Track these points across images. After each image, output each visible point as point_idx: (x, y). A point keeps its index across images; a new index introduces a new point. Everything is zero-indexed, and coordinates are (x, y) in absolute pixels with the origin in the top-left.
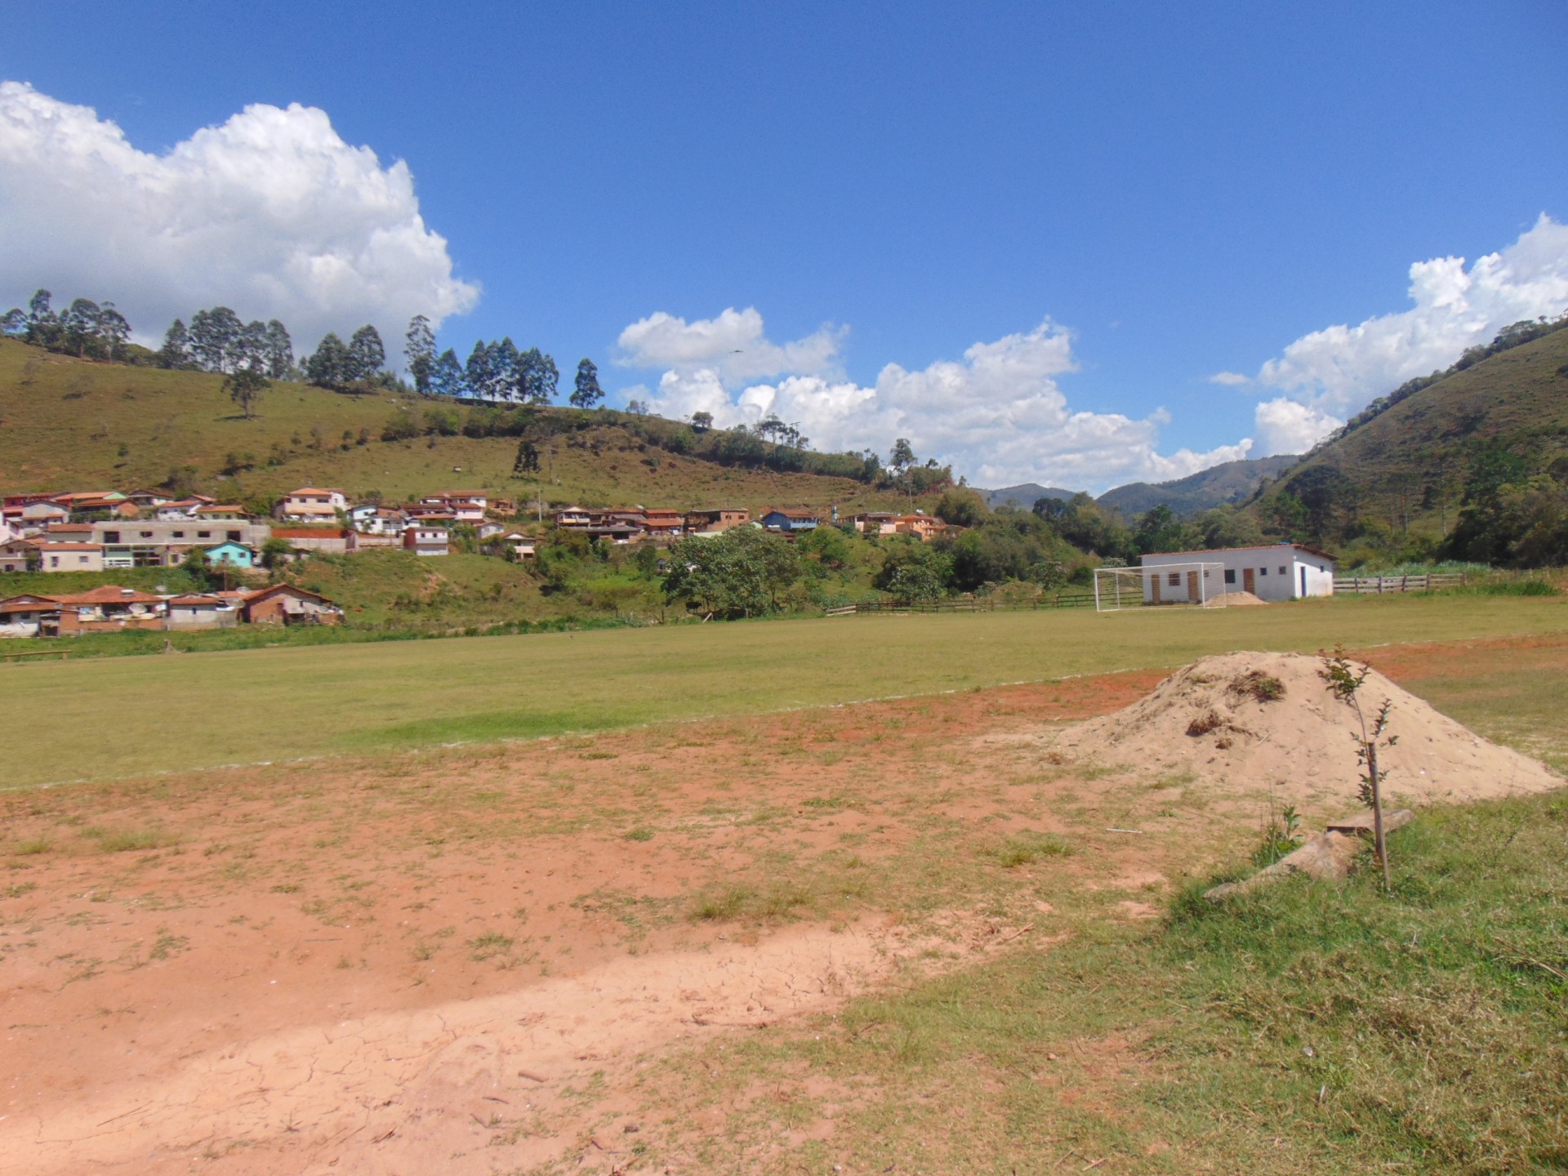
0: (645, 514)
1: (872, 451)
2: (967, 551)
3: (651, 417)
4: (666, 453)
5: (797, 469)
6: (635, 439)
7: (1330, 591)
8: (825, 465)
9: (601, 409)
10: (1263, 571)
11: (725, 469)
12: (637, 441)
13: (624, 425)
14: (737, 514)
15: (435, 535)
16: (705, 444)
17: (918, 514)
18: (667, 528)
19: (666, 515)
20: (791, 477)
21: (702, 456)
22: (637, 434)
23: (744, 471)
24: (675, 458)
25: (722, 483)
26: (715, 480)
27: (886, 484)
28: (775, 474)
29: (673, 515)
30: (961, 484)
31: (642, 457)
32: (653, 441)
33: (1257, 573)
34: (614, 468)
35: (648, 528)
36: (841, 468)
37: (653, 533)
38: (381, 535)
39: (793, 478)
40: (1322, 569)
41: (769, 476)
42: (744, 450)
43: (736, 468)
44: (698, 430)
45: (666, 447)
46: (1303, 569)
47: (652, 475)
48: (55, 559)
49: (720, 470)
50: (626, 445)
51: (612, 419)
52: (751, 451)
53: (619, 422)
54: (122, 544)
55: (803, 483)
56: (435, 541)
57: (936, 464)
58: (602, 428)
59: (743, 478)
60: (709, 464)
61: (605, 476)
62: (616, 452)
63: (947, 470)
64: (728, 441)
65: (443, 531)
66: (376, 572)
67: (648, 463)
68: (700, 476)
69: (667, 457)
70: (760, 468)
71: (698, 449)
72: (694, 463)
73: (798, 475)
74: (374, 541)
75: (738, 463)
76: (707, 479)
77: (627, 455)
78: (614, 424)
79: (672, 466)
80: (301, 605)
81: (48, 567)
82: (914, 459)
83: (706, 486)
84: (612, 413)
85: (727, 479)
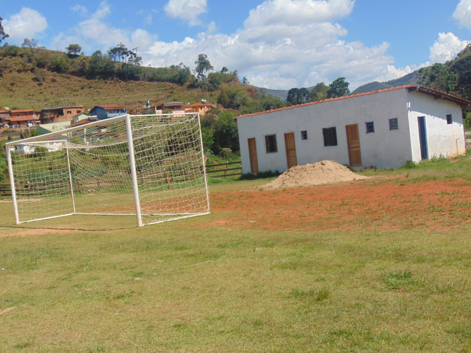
0: (10, 113)
1: (184, 64)
2: (224, 126)
3: (38, 50)
4: (50, 73)
5: (137, 79)
6: (28, 64)
7: (462, 150)
8: (154, 75)
9: (6, 45)
10: (370, 127)
11: (89, 81)
12: (30, 65)
13: (22, 56)
14: (76, 110)
16: (76, 65)
17: (203, 103)
18: (26, 122)
19: (26, 114)
20: (132, 84)
21: (73, 73)
22: (30, 61)
23: (102, 81)
24: (55, 75)
25: (87, 90)
26: (82, 88)
27: (193, 85)
28: (122, 82)
29: (31, 113)
30: (244, 82)
31: (33, 76)
32: (41, 65)
33: (362, 129)
34: (12, 84)
35: (10, 123)
36: (165, 76)
37: (13, 126)
39: (133, 84)
40: (449, 121)
41: (118, 85)
42: (101, 68)
43: (96, 80)
44: (70, 56)
45: (49, 69)
46: (421, 121)
47: (39, 88)
49: (86, 82)
50: (22, 68)
51: (12, 52)
52: (105, 68)
53: (18, 54)
55: (140, 88)
57: (227, 70)
58: (5, 58)
59: (101, 86)
60: (79, 79)
61: (6, 90)
62: (15, 74)
63: (235, 74)
64: (90, 62)
67: (36, 79)
68: (72, 86)
69: (50, 75)
70: (112, 79)
71: (71, 69)
72: (69, 78)
73: (137, 82)
75: (98, 77)
76: (76, 88)
77: (22, 75)
78: (15, 55)
79: (54, 81)
82: (211, 67)
83: (75, 93)
84: (12, 48)
85: (90, 87)
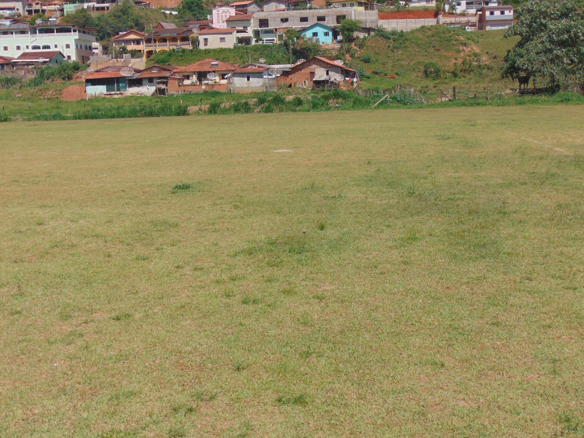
15: (502, 13)
38: (463, 15)
48: (206, 40)
54: (270, 28)
56: (502, 17)
65: (509, 9)
66: (418, 45)
74: (458, 19)
80: (327, 74)
81: (202, 47)
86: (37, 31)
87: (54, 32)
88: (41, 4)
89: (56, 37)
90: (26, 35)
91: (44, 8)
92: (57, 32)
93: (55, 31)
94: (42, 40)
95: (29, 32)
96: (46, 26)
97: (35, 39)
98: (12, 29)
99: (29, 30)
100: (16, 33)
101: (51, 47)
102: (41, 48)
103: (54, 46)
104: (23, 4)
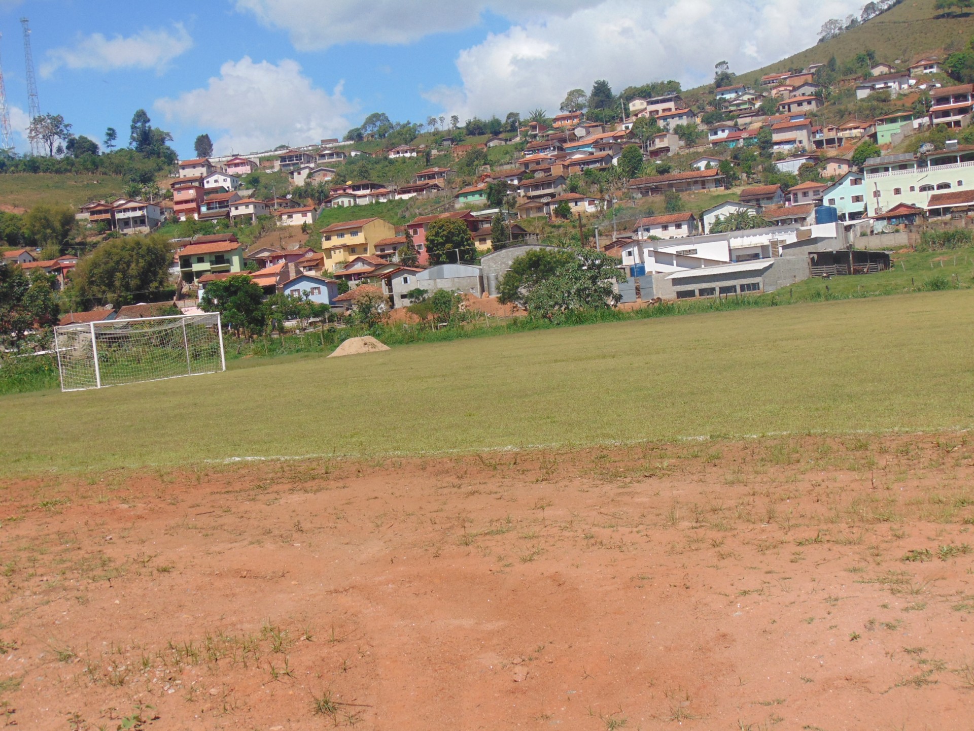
86: (929, 162)
87: (957, 162)
88: (837, 129)
89: (960, 168)
90: (909, 170)
91: (840, 134)
92: (961, 161)
93: (958, 159)
94: (936, 175)
95: (915, 166)
96: (942, 153)
97: (924, 174)
98: (886, 164)
99: (915, 162)
100: (893, 168)
101: (951, 185)
102: (935, 188)
103: (957, 184)
104: (808, 132)
